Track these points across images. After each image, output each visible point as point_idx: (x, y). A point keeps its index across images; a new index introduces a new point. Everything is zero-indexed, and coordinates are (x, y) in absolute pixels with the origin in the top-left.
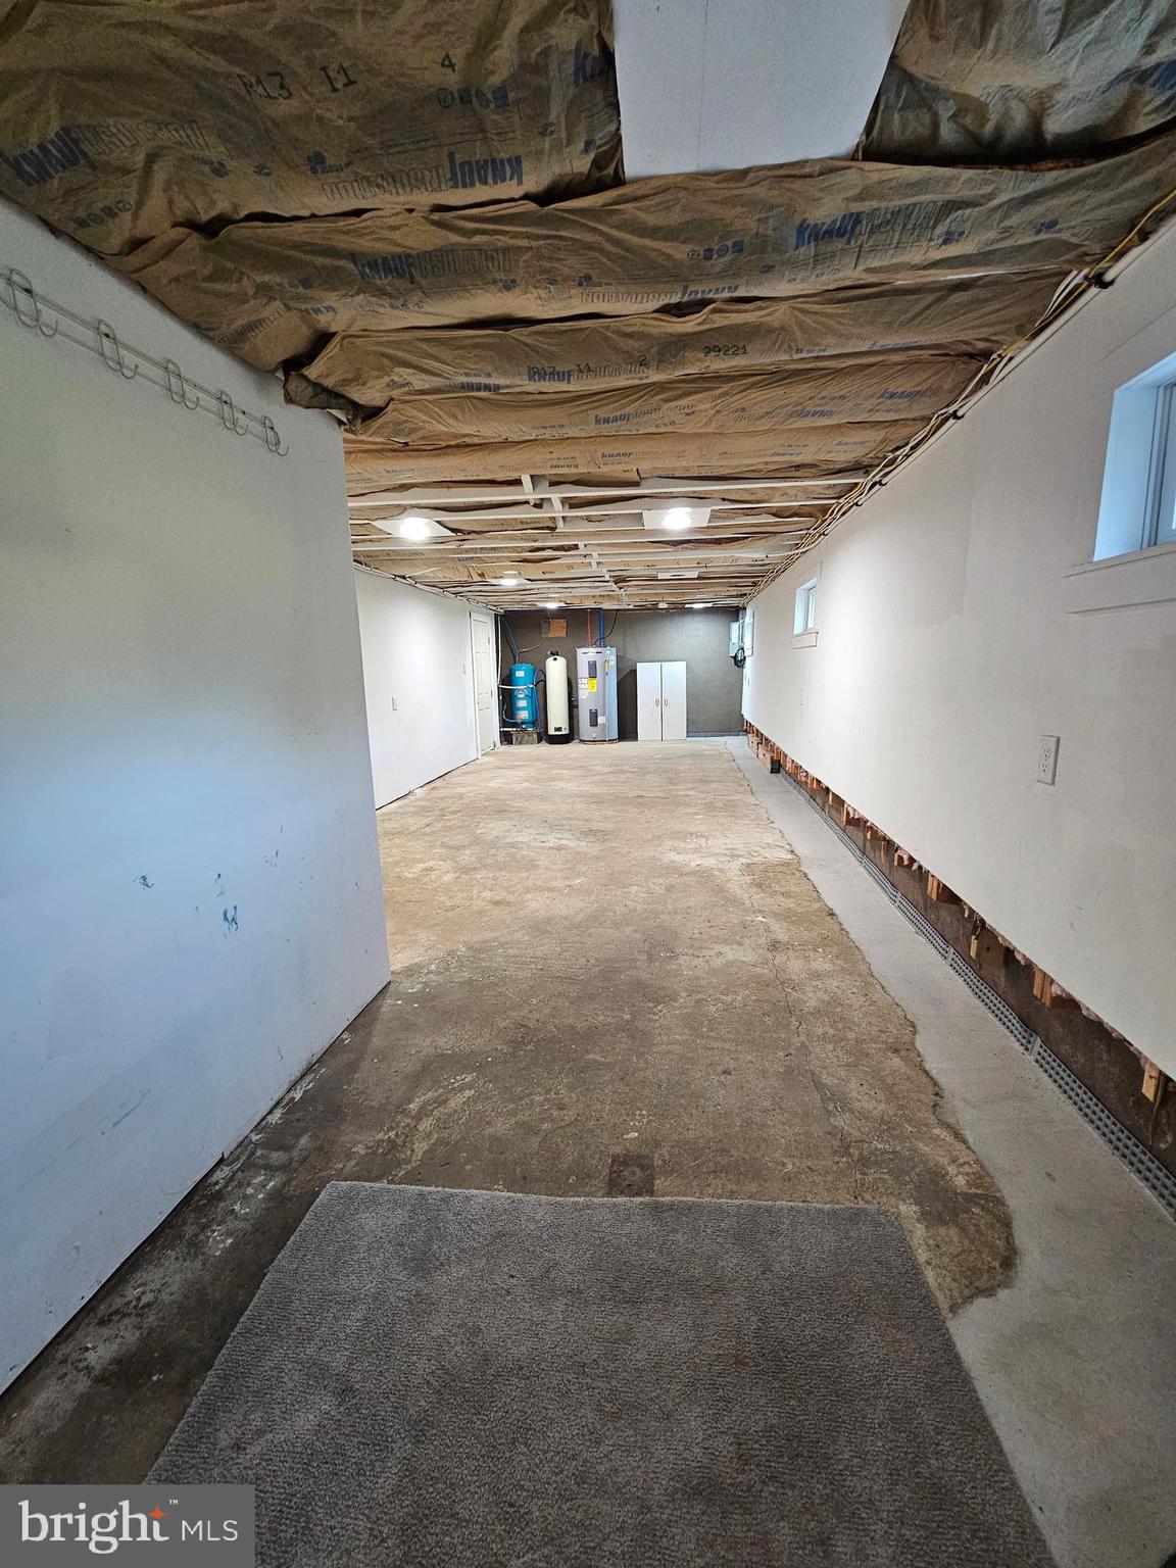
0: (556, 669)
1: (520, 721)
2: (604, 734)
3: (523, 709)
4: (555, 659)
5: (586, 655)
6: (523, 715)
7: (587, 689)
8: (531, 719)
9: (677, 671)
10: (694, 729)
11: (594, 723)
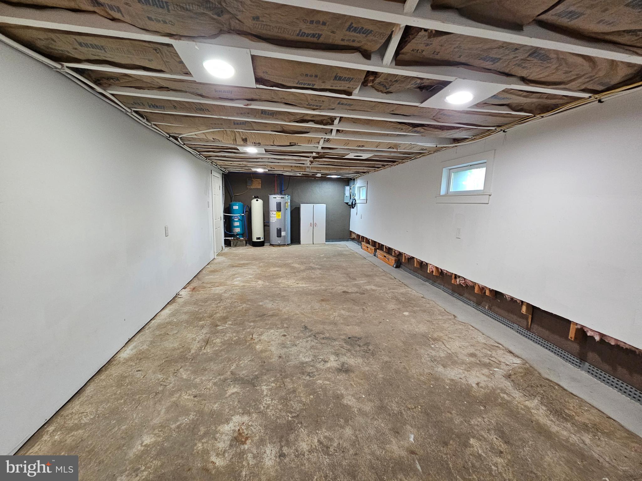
0: (257, 206)
1: (235, 234)
2: (285, 241)
3: (237, 227)
4: (257, 200)
5: (275, 199)
6: (238, 230)
7: (275, 217)
8: (242, 232)
9: (321, 209)
10: (329, 238)
11: (279, 235)
